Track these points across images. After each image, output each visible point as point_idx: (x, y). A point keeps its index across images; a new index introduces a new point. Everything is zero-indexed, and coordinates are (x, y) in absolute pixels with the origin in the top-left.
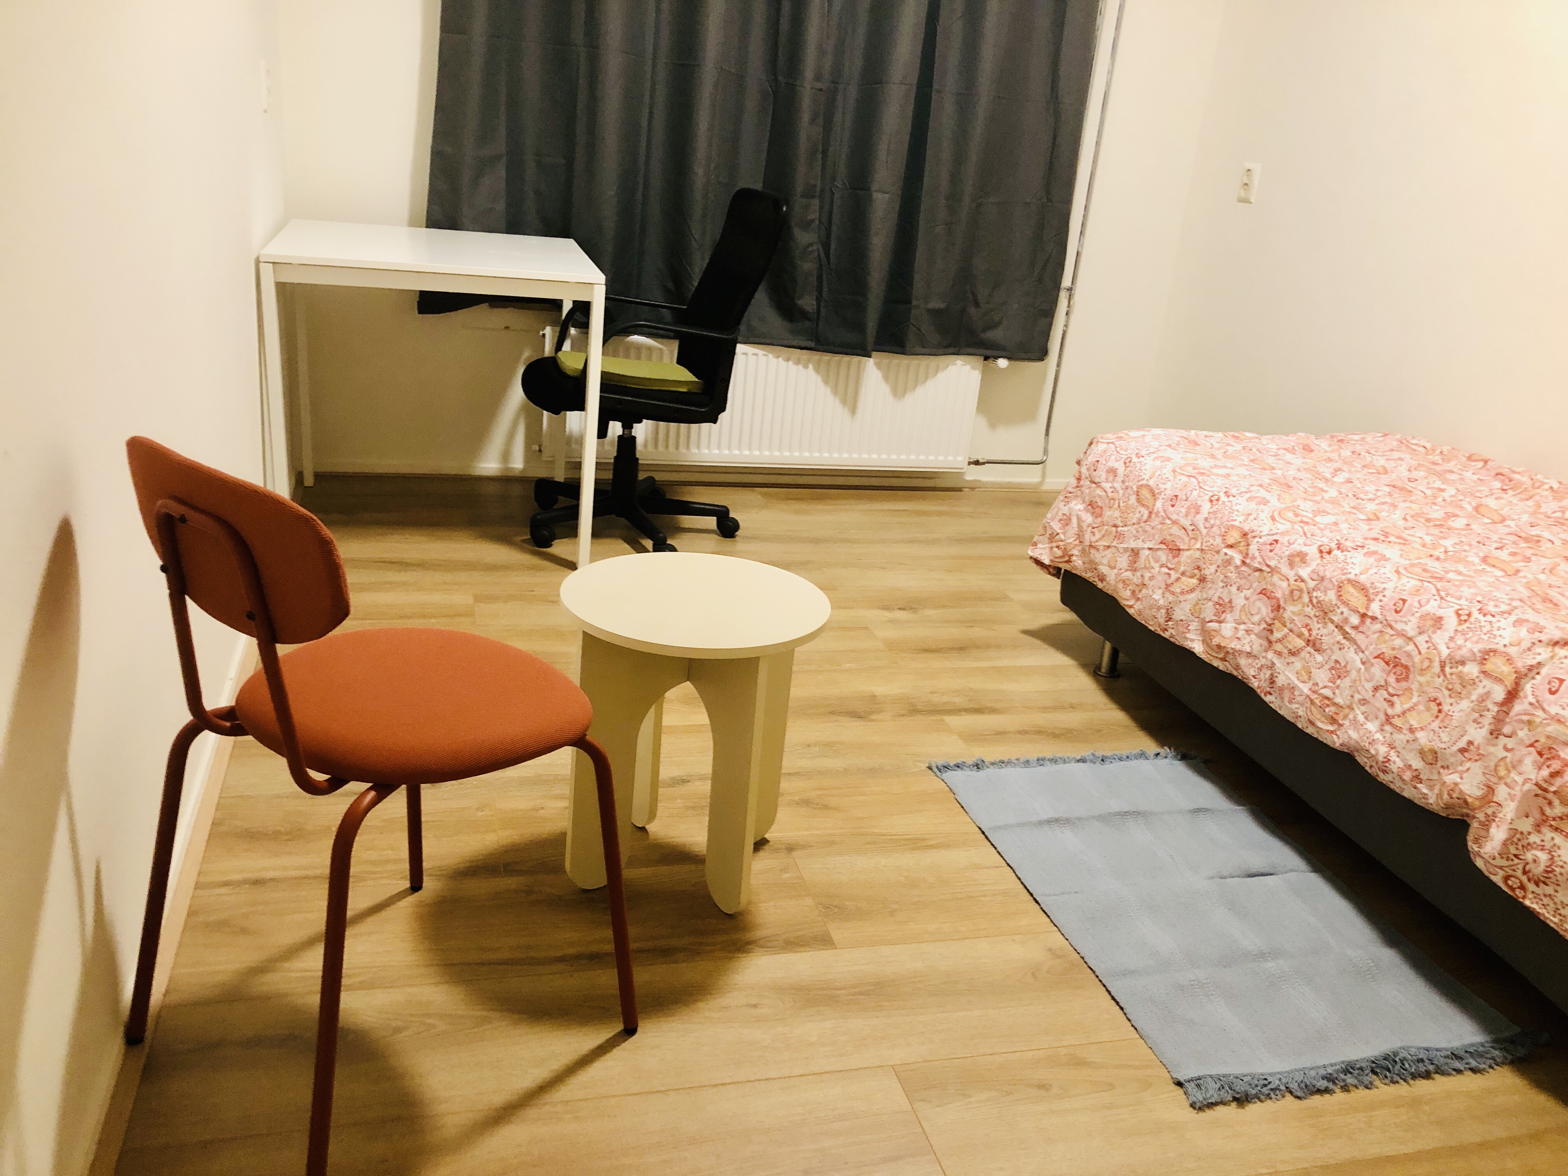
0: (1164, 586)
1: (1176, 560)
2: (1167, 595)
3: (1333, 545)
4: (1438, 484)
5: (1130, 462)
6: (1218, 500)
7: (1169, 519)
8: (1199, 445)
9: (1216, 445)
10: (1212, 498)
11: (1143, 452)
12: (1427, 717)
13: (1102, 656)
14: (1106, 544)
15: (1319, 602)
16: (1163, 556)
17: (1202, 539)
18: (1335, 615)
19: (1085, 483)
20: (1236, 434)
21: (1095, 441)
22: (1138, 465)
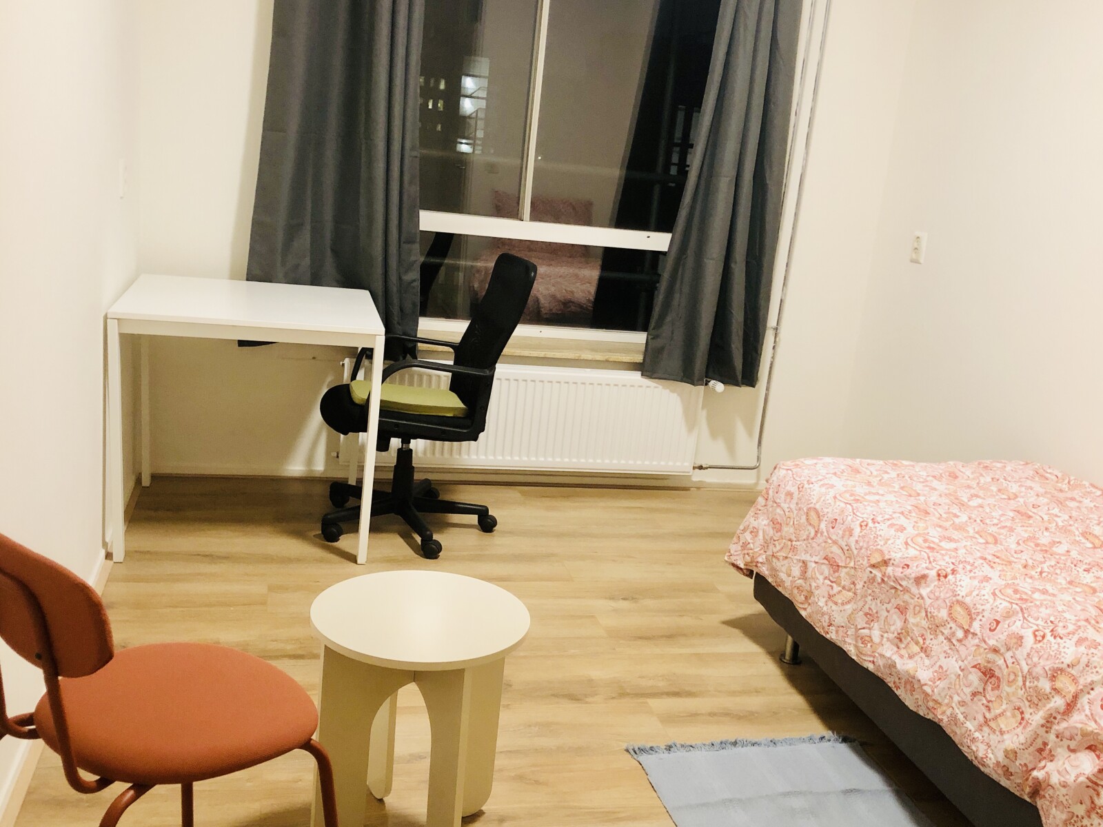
0: (826, 595)
1: (837, 574)
2: (830, 604)
3: (949, 570)
4: (1056, 511)
5: (802, 487)
6: (866, 526)
7: (830, 538)
8: (860, 473)
9: (875, 473)
10: (862, 524)
11: (813, 480)
12: (1013, 722)
13: (786, 646)
14: (784, 555)
15: (932, 616)
16: (826, 570)
17: (855, 559)
18: (945, 629)
19: (770, 503)
20: (895, 462)
21: (778, 466)
22: (809, 490)
